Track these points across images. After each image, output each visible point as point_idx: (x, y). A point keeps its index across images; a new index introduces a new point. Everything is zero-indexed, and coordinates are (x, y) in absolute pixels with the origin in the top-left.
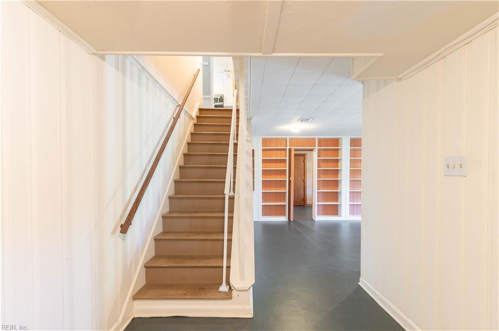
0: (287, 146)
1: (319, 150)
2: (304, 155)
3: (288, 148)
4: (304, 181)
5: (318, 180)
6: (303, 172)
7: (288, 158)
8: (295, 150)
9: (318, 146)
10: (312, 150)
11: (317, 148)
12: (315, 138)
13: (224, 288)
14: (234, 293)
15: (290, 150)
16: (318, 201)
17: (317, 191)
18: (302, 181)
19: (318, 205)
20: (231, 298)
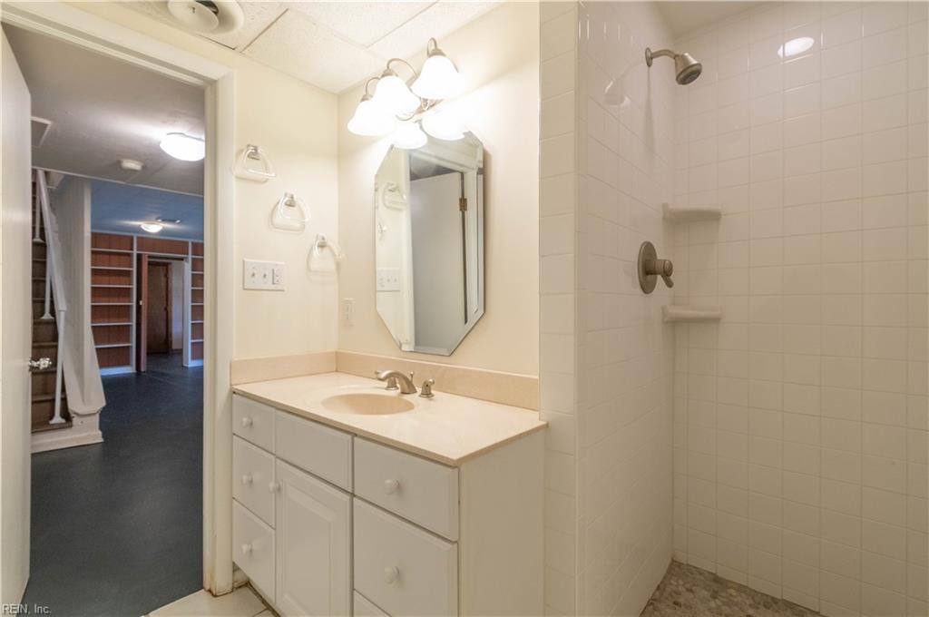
0: (132, 249)
1: (193, 259)
2: (166, 265)
3: (135, 252)
4: (166, 309)
5: (192, 306)
6: (164, 293)
7: (135, 269)
8: (150, 257)
9: (193, 254)
10: (182, 259)
11: (190, 256)
12: (187, 243)
13: (57, 419)
14: (76, 420)
15: (139, 257)
16: (193, 338)
17: (190, 322)
18: (163, 309)
19: (193, 344)
20: (71, 426)
